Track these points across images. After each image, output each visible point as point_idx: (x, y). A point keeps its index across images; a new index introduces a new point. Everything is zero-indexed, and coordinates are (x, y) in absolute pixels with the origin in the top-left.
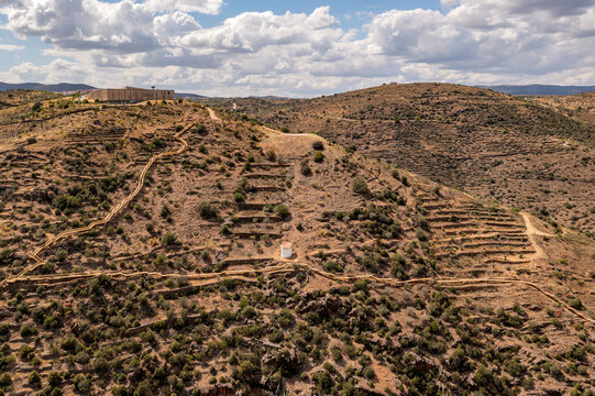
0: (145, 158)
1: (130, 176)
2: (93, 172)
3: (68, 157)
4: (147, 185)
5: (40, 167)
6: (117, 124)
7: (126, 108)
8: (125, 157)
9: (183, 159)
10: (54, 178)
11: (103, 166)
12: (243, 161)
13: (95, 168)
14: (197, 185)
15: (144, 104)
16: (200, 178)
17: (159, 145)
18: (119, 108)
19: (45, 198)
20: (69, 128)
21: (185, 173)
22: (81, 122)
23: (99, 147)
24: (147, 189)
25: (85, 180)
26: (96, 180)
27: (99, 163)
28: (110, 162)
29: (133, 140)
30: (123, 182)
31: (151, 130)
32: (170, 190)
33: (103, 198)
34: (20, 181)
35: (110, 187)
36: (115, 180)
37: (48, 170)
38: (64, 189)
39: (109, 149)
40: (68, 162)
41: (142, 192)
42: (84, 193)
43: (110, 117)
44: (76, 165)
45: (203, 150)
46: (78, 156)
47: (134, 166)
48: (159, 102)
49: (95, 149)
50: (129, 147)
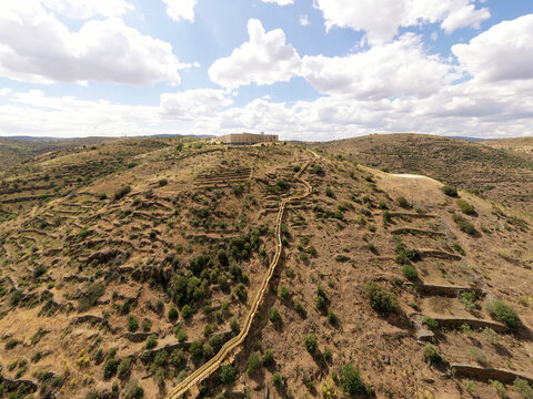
0: (274, 203)
1: (263, 232)
2: (223, 227)
3: (195, 205)
4: (285, 244)
5: (163, 221)
6: (243, 165)
7: (246, 149)
8: (255, 203)
9: (314, 205)
10: (177, 240)
11: (232, 217)
12: (375, 207)
13: (226, 221)
14: (344, 246)
15: (259, 145)
16: (341, 233)
17: (284, 187)
18: (240, 149)
19: (159, 280)
20: (199, 168)
21: (321, 224)
22: (209, 163)
23: (227, 191)
24: (287, 251)
25: (214, 241)
26: (227, 241)
27: (229, 214)
28: (240, 210)
29: (258, 180)
30: (258, 242)
31: (272, 170)
32: (314, 254)
33: (237, 275)
34: (135, 242)
35: (244, 252)
36: (248, 240)
37: (171, 226)
38: (186, 259)
39: (238, 193)
40: (195, 212)
41: (283, 258)
42: (211, 266)
43: (234, 157)
44: (204, 218)
45: (330, 194)
46: (206, 204)
47: (265, 214)
48: (270, 144)
49: (223, 193)
50: (256, 189)
